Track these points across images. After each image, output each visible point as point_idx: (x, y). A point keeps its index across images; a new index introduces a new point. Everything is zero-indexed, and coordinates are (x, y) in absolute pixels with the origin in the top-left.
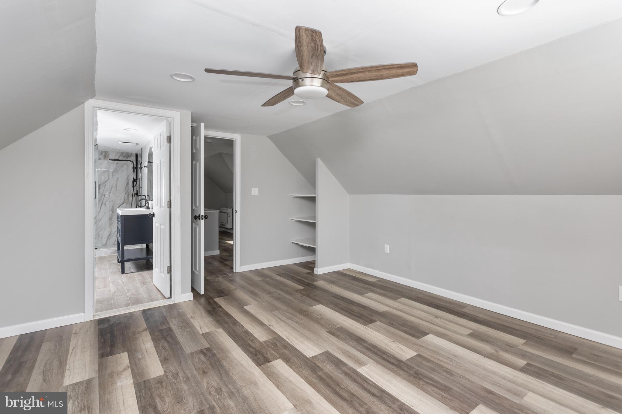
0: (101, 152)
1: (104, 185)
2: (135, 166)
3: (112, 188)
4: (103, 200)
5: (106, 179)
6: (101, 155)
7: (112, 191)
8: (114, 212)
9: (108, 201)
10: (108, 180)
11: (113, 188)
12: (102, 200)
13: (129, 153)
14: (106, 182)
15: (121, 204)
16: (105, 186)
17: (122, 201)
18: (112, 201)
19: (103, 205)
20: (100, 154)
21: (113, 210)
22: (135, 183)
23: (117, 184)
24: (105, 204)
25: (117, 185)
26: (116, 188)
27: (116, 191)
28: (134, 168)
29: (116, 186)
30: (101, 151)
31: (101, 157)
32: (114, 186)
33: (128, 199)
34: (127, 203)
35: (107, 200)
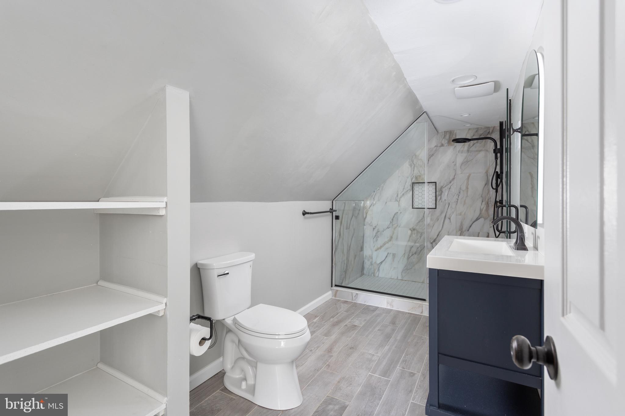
0: (443, 133)
1: (449, 186)
2: (499, 147)
3: (460, 193)
4: (447, 212)
5: (451, 178)
6: (444, 139)
7: (460, 197)
8: (463, 232)
9: (455, 213)
10: (454, 179)
11: (462, 192)
12: (445, 212)
13: (489, 127)
14: (450, 182)
15: (475, 219)
16: (450, 188)
17: (477, 214)
18: (460, 214)
19: (447, 221)
20: (443, 136)
21: (462, 229)
22: (499, 180)
23: (468, 184)
24: (450, 219)
25: (469, 187)
26: (467, 192)
27: (467, 196)
28: (497, 151)
29: (467, 188)
30: (445, 132)
31: (443, 142)
32: (464, 188)
33: (487, 210)
34: (485, 219)
35: (453, 212)
